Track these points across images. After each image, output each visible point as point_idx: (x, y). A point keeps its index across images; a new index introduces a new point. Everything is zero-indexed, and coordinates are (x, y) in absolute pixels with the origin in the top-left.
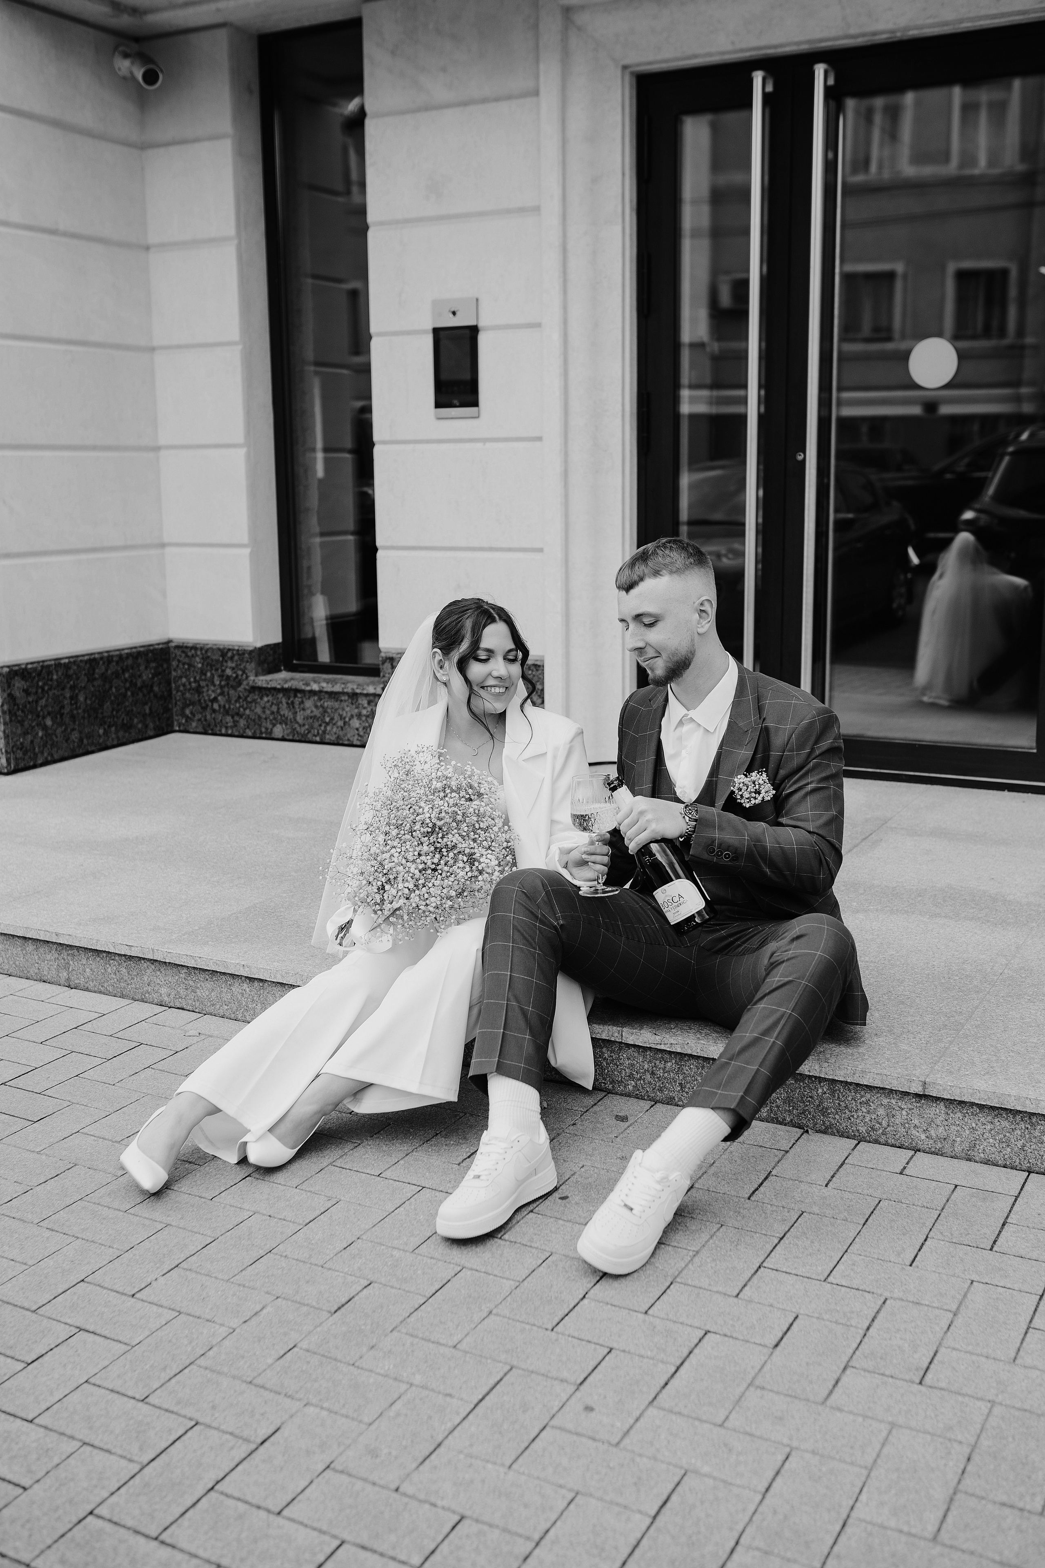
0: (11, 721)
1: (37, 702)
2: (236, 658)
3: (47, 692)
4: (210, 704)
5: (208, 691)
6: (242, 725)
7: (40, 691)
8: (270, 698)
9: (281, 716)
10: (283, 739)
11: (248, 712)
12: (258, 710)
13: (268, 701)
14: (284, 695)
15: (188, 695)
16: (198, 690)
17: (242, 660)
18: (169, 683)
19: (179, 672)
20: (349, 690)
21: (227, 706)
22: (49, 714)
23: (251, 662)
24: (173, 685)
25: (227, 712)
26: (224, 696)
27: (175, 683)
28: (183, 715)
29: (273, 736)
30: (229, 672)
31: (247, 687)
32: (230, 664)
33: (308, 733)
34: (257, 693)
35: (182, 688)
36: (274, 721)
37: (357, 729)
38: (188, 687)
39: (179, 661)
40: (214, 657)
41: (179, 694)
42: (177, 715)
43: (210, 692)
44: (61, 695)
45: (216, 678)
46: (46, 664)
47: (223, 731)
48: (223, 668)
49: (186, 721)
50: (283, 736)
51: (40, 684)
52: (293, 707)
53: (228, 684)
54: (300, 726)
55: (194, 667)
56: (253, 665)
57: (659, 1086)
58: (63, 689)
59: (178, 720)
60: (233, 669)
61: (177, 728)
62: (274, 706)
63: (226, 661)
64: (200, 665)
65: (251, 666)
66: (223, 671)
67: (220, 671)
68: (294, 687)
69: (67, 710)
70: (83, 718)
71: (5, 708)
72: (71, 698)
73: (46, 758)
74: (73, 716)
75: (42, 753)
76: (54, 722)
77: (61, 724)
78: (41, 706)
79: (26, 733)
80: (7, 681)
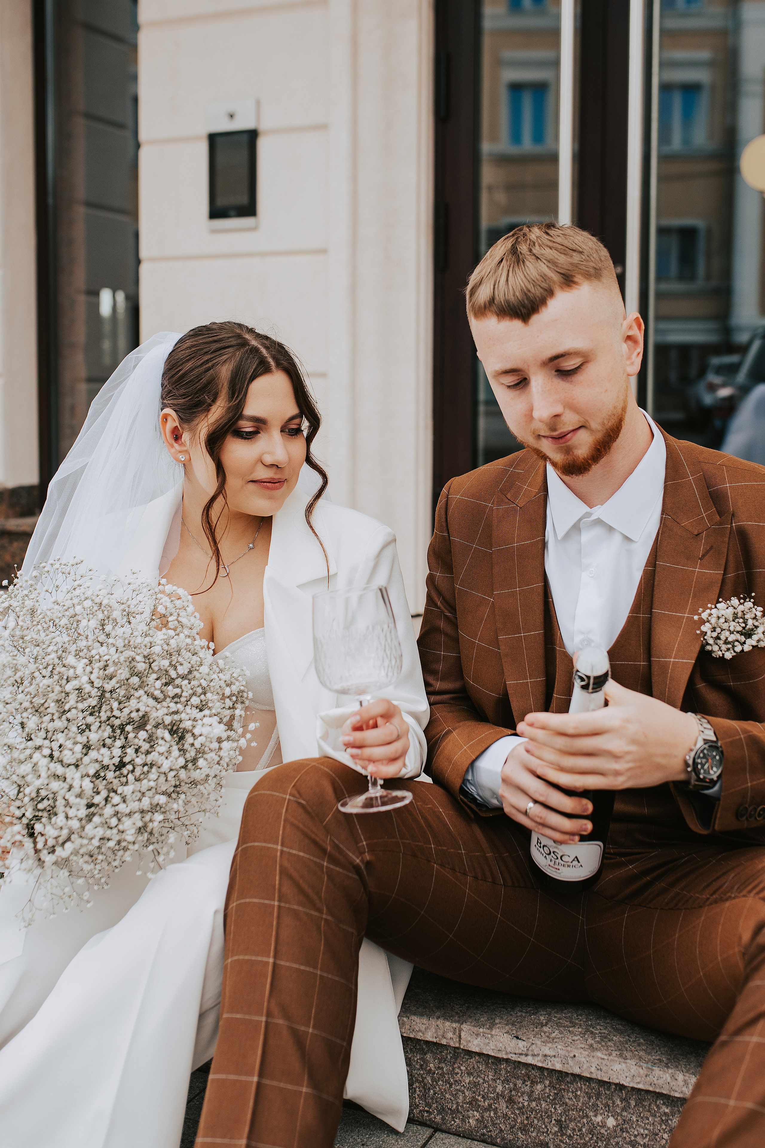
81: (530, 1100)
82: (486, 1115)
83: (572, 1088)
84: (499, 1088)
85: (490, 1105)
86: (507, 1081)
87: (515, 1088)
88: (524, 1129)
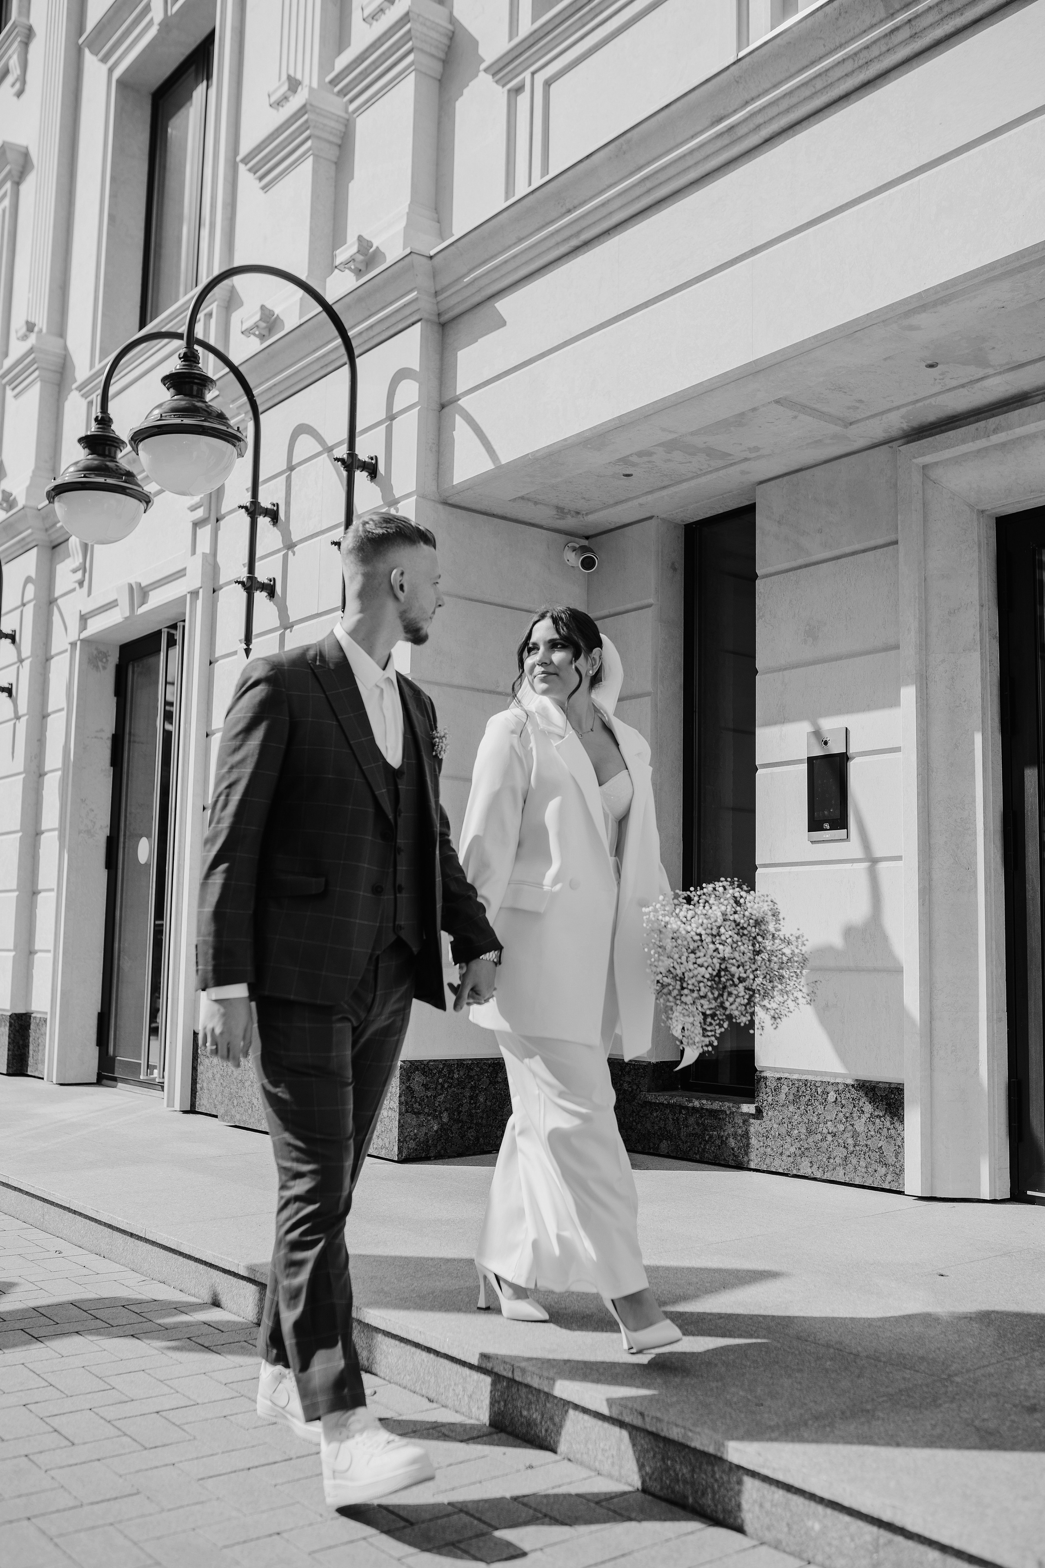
0: (407, 1111)
1: (435, 1097)
2: (632, 1072)
3: (447, 1089)
7: (439, 1087)
8: (659, 1113)
9: (667, 1131)
10: (670, 1156)
11: (639, 1126)
12: (648, 1126)
13: (657, 1116)
14: (671, 1111)
17: (637, 1074)
20: (726, 1109)
22: (446, 1110)
23: (644, 1077)
29: (661, 1152)
30: (627, 1086)
31: (640, 1102)
32: (627, 1079)
33: (689, 1150)
34: (648, 1107)
36: (661, 1137)
37: (733, 1149)
44: (461, 1093)
48: (621, 1082)
50: (668, 1153)
51: (440, 1080)
52: (678, 1123)
53: (624, 1098)
54: (683, 1142)
56: (647, 1080)
58: (463, 1088)
60: (630, 1083)
62: (661, 1122)
63: (624, 1076)
65: (646, 1082)
68: (680, 1104)
69: (464, 1109)
70: (482, 1118)
71: (403, 1098)
72: (471, 1098)
73: (439, 1152)
74: (471, 1115)
75: (436, 1146)
76: (450, 1118)
77: (458, 1121)
78: (439, 1102)
79: (420, 1126)
80: (407, 1073)
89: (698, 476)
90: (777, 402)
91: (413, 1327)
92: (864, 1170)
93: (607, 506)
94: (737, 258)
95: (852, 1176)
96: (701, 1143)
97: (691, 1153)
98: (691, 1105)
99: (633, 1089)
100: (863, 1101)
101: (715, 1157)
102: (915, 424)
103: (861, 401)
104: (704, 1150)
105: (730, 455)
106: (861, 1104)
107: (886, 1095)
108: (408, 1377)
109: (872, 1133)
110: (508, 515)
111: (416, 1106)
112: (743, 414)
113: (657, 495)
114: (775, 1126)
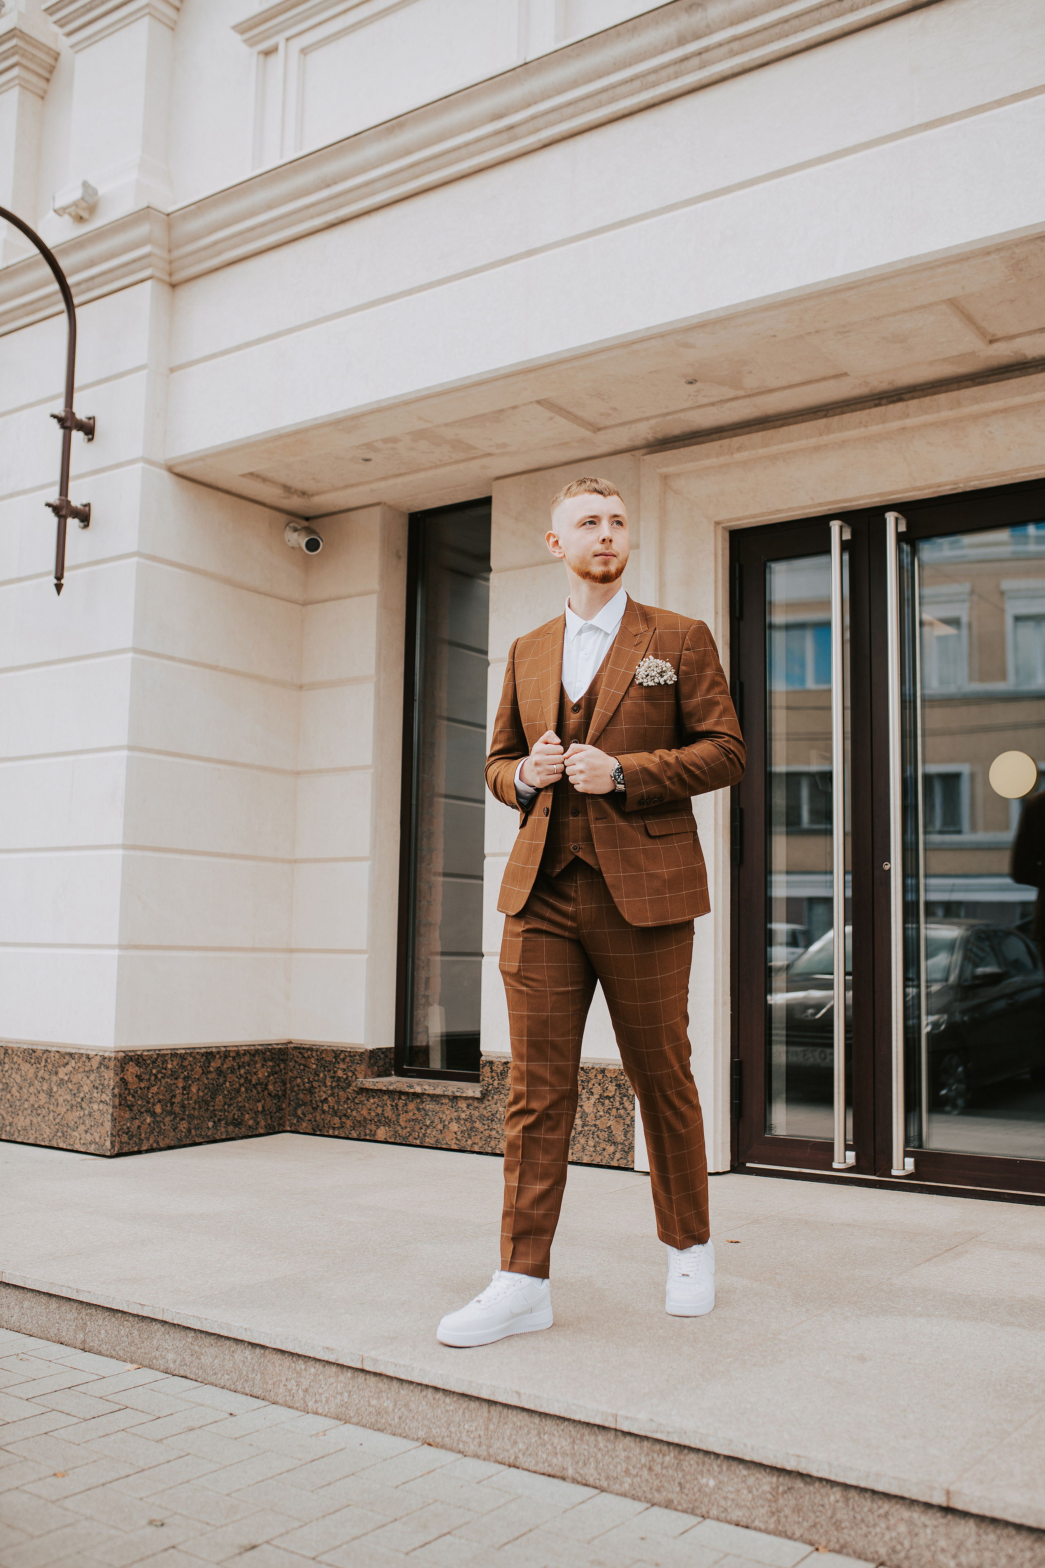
0: (120, 1104)
1: (149, 1088)
2: (348, 1059)
3: (160, 1080)
4: (320, 1104)
5: (320, 1091)
6: (348, 1126)
7: (153, 1078)
8: (376, 1100)
9: (385, 1118)
10: (386, 1142)
11: (354, 1113)
12: (365, 1112)
13: (374, 1103)
14: (389, 1097)
15: (301, 1096)
16: (311, 1091)
17: (352, 1062)
18: (285, 1084)
19: (295, 1072)
20: (450, 1093)
21: (336, 1108)
22: (160, 1101)
23: (362, 1064)
24: (288, 1085)
25: (335, 1113)
26: (334, 1097)
27: (290, 1083)
28: (295, 1115)
29: (377, 1138)
30: (340, 1073)
31: (355, 1089)
32: (342, 1066)
33: (409, 1136)
34: (364, 1094)
35: (296, 1089)
36: (378, 1124)
37: (457, 1133)
38: (302, 1087)
39: (296, 1062)
40: (328, 1059)
41: (294, 1094)
42: (290, 1116)
43: (322, 1093)
44: (174, 1084)
45: (328, 1079)
46: (162, 1052)
47: (331, 1133)
48: (335, 1069)
49: (298, 1121)
50: (386, 1139)
51: (154, 1071)
52: (397, 1109)
53: (338, 1085)
54: (402, 1128)
55: (309, 1068)
56: (363, 1067)
57: (657, 1485)
58: (176, 1079)
59: (289, 1120)
60: (345, 1070)
61: (289, 1129)
62: (379, 1108)
63: (339, 1063)
64: (314, 1066)
65: (361, 1068)
66: (335, 1072)
67: (332, 1072)
68: (398, 1089)
69: (177, 1100)
70: (194, 1109)
71: (116, 1091)
72: (184, 1088)
73: (152, 1145)
74: (183, 1106)
75: (148, 1139)
76: (163, 1110)
77: (170, 1113)
78: (153, 1093)
79: (134, 1118)
80: (121, 1066)
81: (662, 1468)
82: (635, 1480)
83: (688, 1458)
84: (643, 1461)
85: (637, 1473)
86: (648, 1454)
87: (653, 1460)
88: (658, 1490)
89: (437, 467)
90: (538, 402)
91: (237, 1324)
92: (592, 1149)
93: (336, 489)
94: (511, 257)
95: (580, 1155)
96: (421, 1128)
97: (410, 1139)
98: (412, 1090)
99: (348, 1077)
100: (592, 1082)
101: (437, 1141)
102: (660, 436)
103: (615, 409)
104: (424, 1135)
105: (475, 448)
106: (590, 1086)
107: (616, 1077)
108: (227, 1377)
109: (601, 1113)
110: (233, 490)
111: (130, 1098)
112: (502, 411)
113: (391, 482)
114: (501, 1109)
